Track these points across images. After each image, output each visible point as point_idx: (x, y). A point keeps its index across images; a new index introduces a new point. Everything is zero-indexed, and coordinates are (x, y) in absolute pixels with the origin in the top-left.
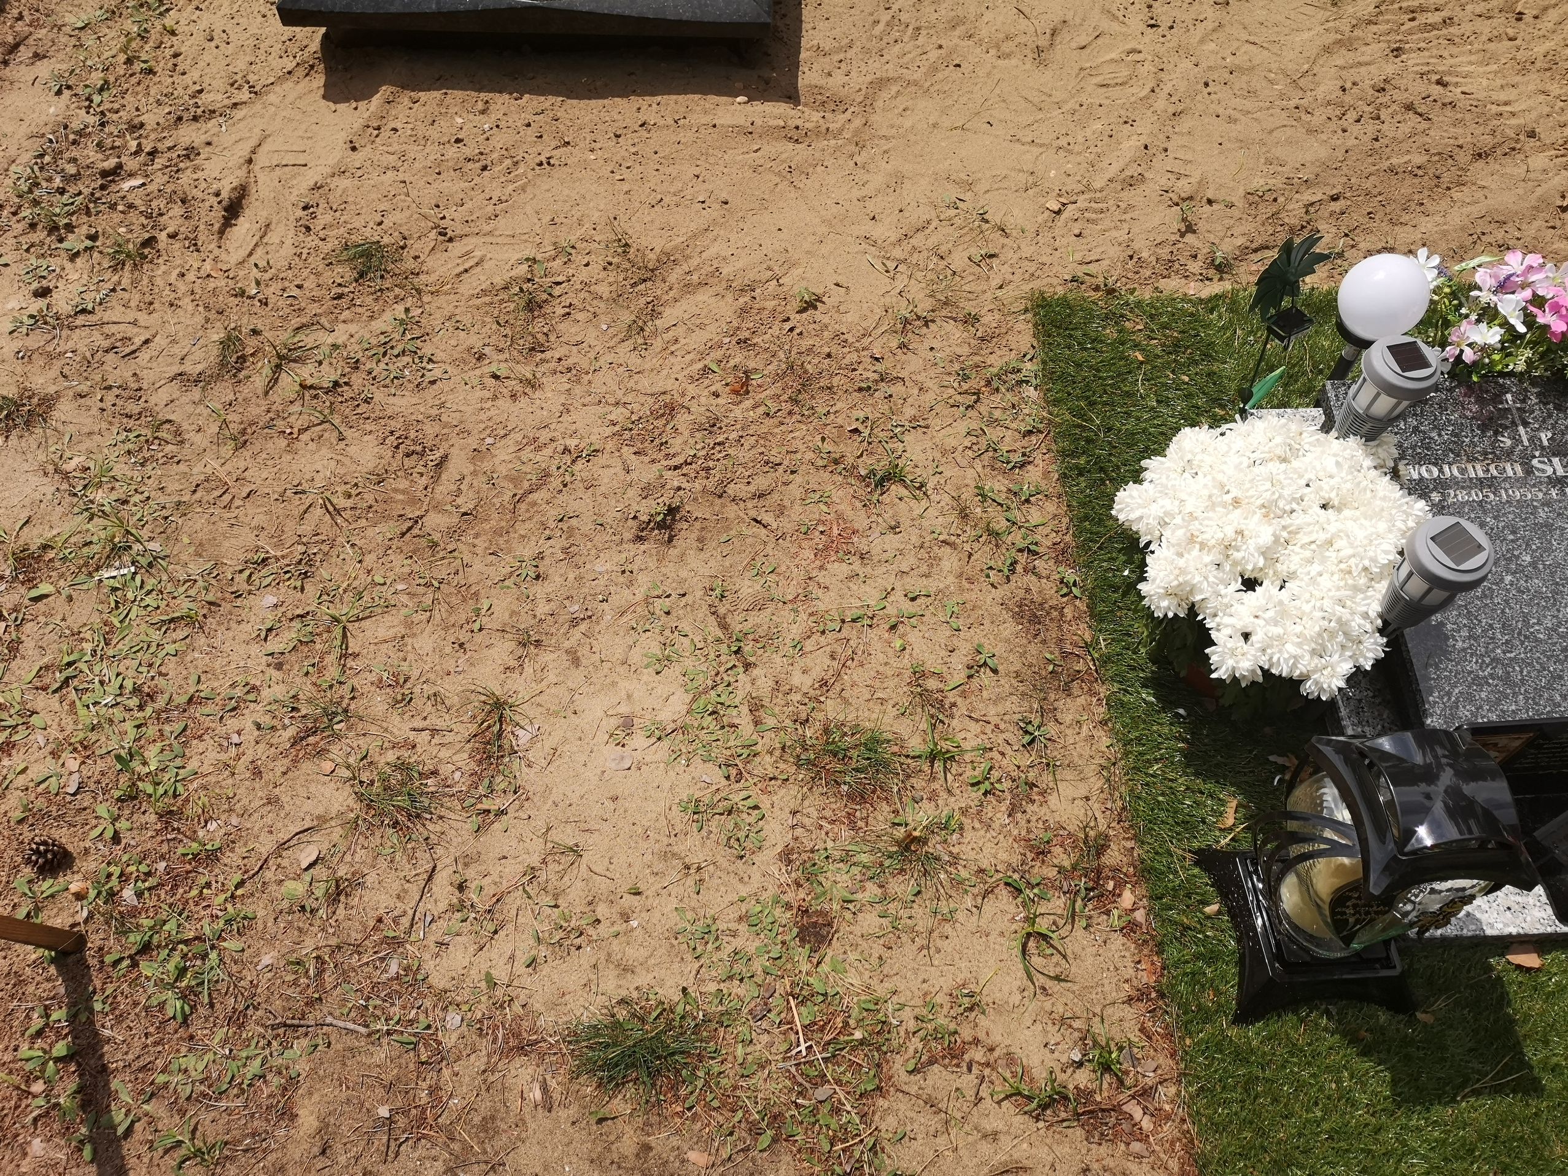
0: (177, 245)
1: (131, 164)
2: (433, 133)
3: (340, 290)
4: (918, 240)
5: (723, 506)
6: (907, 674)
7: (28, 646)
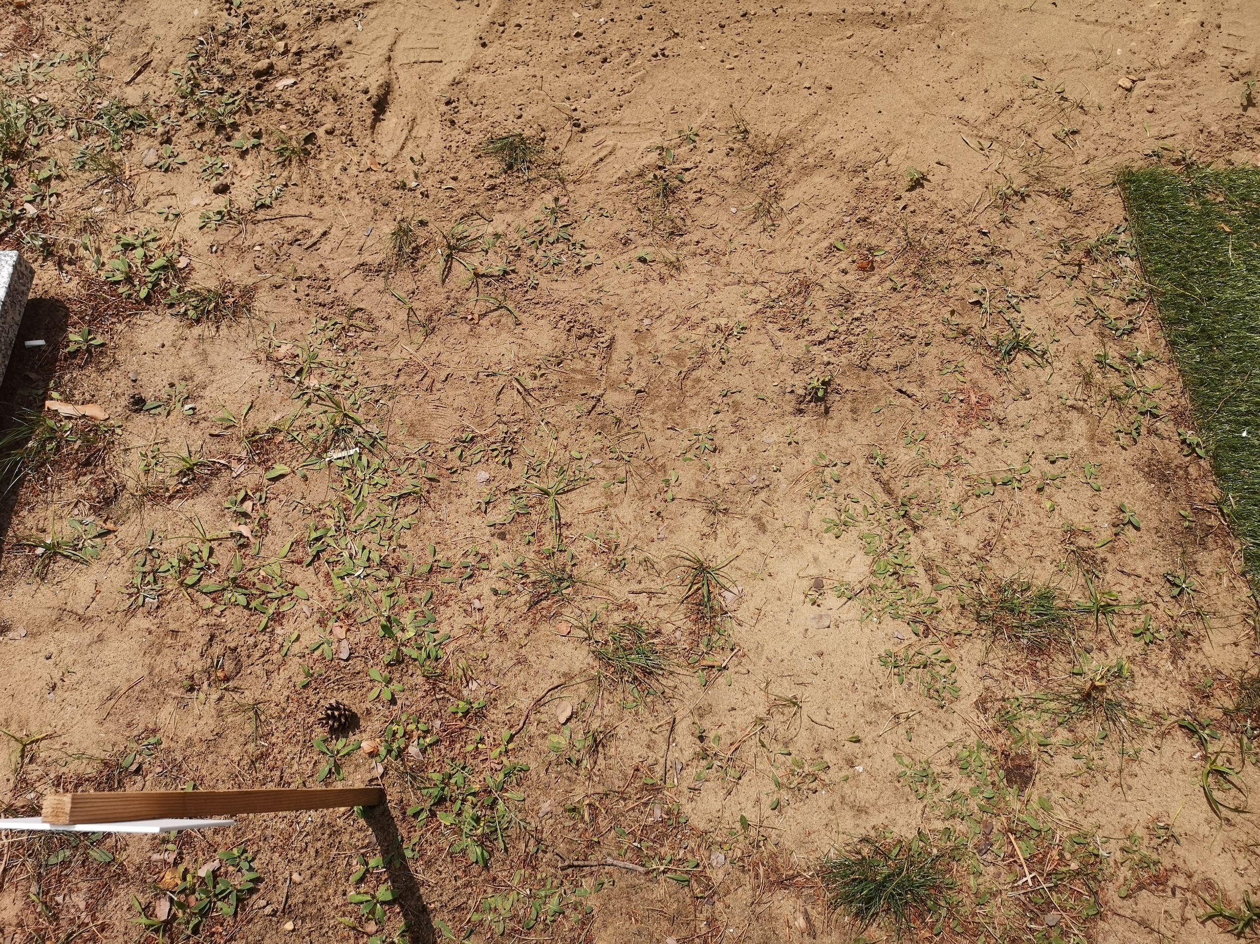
0: (336, 141)
1: (282, 64)
2: (553, 27)
3: (492, 182)
4: (1004, 118)
5: (869, 378)
6: (1059, 533)
7: (276, 523)
